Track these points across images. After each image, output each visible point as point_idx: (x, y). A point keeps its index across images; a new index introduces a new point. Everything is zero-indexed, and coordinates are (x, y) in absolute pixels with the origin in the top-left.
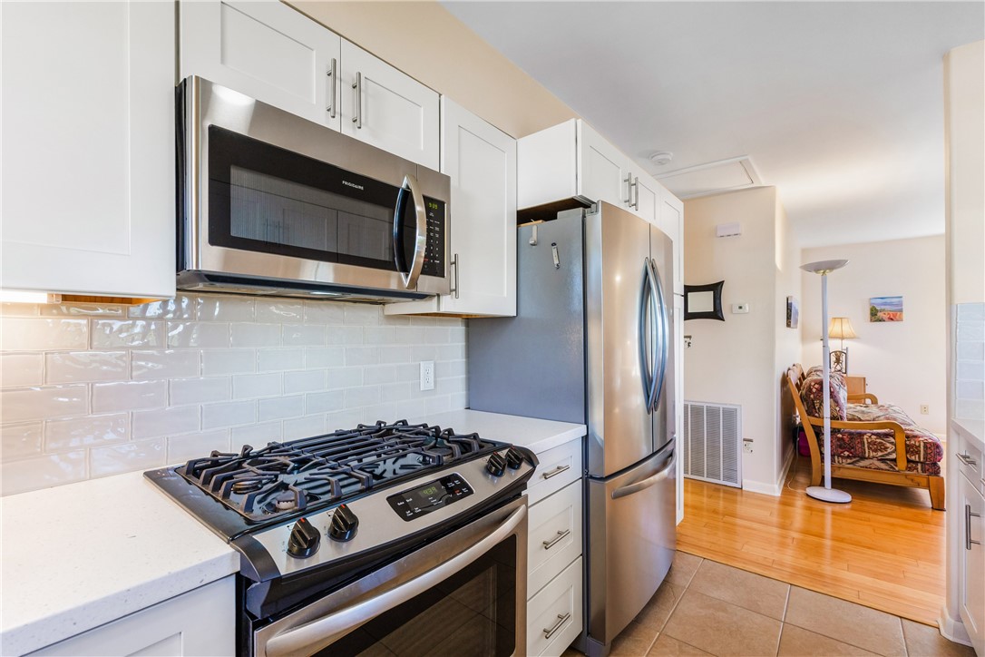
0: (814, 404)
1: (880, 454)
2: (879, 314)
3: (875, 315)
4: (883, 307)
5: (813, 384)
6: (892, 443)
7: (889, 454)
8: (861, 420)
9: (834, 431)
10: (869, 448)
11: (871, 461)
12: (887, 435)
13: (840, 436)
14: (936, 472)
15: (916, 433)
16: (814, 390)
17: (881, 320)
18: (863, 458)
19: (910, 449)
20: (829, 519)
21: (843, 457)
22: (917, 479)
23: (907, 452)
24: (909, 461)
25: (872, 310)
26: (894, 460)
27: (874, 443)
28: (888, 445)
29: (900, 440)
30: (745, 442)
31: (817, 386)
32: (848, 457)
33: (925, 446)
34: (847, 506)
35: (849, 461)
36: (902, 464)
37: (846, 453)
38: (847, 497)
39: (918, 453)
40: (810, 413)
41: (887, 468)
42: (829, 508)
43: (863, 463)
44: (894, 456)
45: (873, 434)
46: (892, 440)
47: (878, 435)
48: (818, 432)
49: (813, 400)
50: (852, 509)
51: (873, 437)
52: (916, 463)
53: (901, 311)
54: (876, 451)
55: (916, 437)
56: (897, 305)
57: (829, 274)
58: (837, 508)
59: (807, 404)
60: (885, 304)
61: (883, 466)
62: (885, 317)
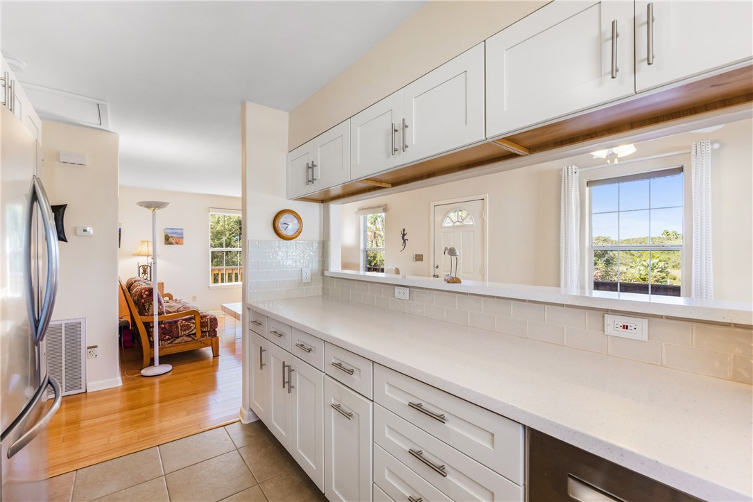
0: (144, 306)
1: (187, 332)
2: (170, 239)
3: (167, 240)
4: (173, 235)
5: (143, 291)
6: (194, 323)
7: (193, 330)
8: (170, 313)
9: (160, 323)
10: (181, 330)
11: (182, 338)
12: (190, 319)
13: (163, 326)
14: (215, 335)
15: (205, 314)
16: (145, 296)
17: (171, 244)
18: (177, 337)
19: (203, 325)
20: (157, 387)
21: (165, 340)
22: (206, 342)
23: (201, 327)
24: (202, 332)
25: (166, 236)
26: (195, 334)
27: (184, 326)
28: (192, 325)
29: (198, 320)
30: (89, 350)
31: (146, 293)
32: (169, 339)
33: (211, 321)
34: (170, 374)
35: (169, 342)
36: (199, 335)
37: (167, 337)
38: (168, 368)
39: (207, 326)
40: (141, 314)
41: (191, 339)
42: (157, 380)
43: (177, 341)
44: (194, 331)
45: (183, 320)
46: (193, 321)
47: (186, 320)
48: (148, 326)
49: (143, 304)
50: (173, 374)
51: (184, 322)
52: (205, 332)
53: (182, 238)
54: (185, 331)
55: (205, 316)
56: (180, 234)
57: (157, 211)
58: (164, 378)
59: (139, 307)
60: (173, 233)
61: (189, 339)
62: (174, 241)
